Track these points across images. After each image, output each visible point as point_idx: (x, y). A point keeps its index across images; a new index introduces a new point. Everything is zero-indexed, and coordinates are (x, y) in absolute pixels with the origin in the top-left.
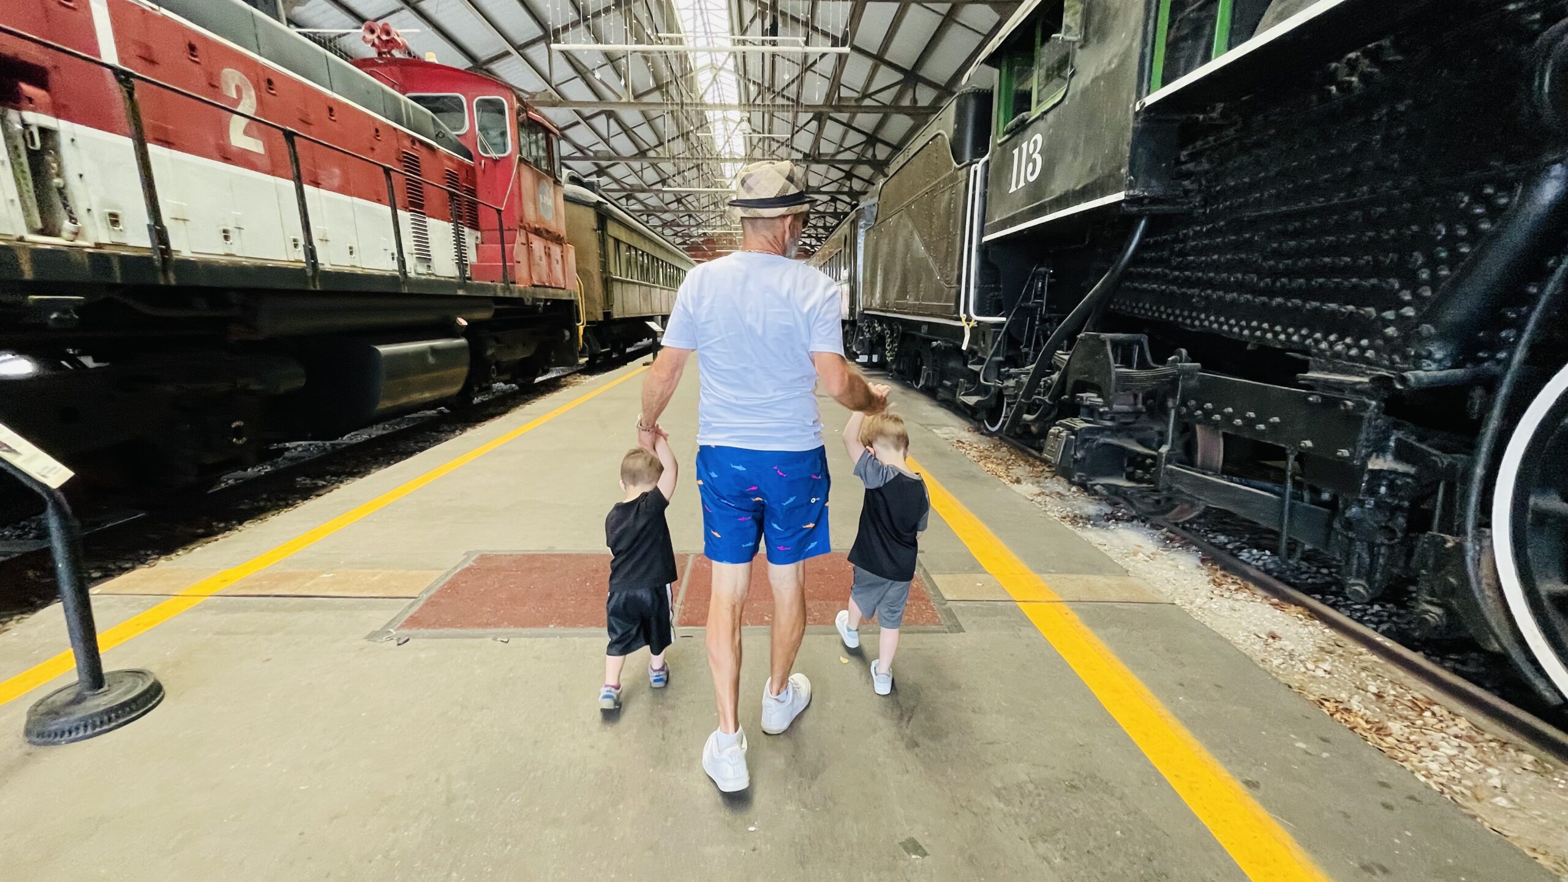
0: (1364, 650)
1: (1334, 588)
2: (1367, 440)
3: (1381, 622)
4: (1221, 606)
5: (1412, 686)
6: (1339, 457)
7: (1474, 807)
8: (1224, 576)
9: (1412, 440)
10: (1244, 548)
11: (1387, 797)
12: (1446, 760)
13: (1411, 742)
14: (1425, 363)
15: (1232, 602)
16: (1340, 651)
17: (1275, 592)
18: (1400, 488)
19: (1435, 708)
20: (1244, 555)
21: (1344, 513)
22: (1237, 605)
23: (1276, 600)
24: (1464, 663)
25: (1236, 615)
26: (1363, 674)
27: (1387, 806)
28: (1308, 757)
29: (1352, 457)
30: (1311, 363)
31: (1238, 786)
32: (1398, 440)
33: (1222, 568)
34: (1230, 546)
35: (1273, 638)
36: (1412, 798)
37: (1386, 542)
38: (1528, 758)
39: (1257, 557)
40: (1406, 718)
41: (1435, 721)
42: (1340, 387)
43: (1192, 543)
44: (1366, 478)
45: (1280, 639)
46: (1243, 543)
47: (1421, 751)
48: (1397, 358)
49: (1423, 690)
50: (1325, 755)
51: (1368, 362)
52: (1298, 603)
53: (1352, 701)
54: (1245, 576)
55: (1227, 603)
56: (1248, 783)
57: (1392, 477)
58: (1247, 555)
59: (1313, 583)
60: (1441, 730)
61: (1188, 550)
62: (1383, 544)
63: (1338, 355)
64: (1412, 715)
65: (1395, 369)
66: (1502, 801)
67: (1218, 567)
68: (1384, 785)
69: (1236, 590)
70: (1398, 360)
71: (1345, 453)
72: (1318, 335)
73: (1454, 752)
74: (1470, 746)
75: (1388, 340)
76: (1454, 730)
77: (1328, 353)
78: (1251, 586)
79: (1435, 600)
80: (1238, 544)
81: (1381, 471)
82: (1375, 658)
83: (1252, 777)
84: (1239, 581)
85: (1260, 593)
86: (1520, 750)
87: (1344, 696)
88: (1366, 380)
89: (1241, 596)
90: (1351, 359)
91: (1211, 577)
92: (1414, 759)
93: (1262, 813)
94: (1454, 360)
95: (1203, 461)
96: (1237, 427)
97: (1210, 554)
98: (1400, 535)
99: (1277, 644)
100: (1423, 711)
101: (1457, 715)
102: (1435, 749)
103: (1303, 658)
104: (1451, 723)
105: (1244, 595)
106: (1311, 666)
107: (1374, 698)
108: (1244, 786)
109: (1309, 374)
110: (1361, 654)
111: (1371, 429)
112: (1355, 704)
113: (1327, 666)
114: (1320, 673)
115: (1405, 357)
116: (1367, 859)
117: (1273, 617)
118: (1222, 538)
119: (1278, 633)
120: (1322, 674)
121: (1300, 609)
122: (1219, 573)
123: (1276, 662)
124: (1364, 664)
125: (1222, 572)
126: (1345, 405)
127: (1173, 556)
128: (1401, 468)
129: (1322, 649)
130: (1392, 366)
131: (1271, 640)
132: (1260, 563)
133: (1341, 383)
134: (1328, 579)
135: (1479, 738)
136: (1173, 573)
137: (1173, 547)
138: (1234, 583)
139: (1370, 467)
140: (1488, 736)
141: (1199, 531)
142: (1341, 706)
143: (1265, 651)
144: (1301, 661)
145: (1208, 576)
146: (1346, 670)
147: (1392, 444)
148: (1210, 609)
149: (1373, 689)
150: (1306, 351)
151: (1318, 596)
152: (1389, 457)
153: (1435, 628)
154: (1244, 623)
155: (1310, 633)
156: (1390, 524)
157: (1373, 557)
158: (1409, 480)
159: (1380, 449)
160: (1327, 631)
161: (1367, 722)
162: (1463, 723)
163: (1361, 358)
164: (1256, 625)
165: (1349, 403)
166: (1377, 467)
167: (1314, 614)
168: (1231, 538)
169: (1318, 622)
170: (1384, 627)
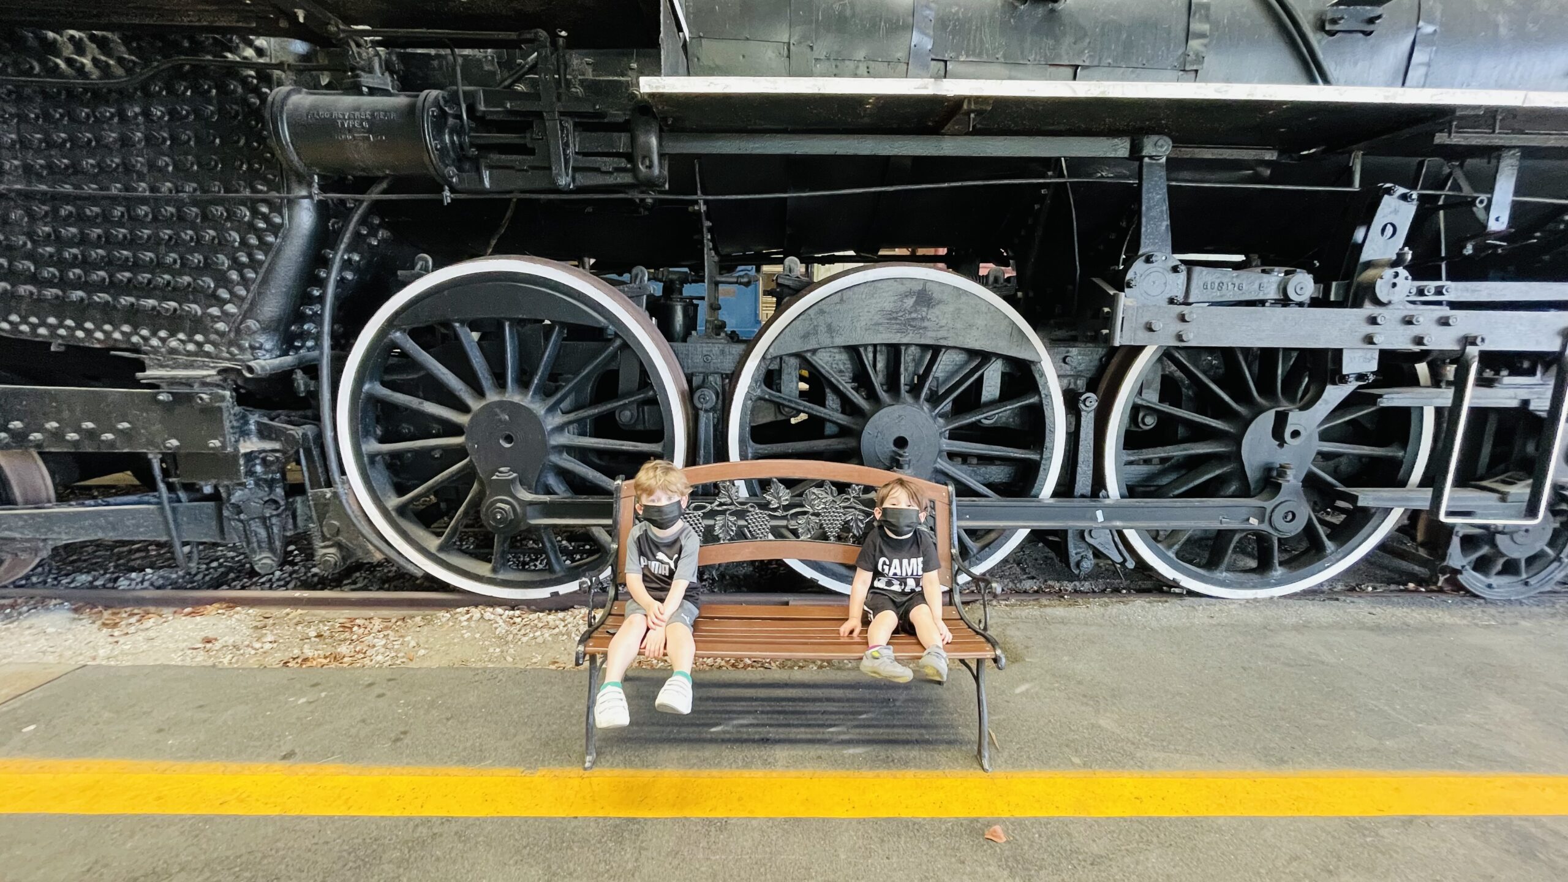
0: (288, 610)
1: (232, 575)
2: (233, 427)
3: (287, 583)
4: (134, 643)
5: (335, 616)
6: (212, 448)
7: (411, 665)
8: (114, 614)
9: (265, 420)
10: (118, 577)
11: (377, 690)
12: (383, 650)
13: (358, 653)
14: (260, 353)
15: (143, 634)
16: (271, 621)
17: (183, 603)
18: (272, 463)
19: (358, 621)
20: (123, 583)
21: (229, 499)
22: (151, 634)
23: (188, 610)
24: (354, 583)
25: (157, 643)
26: (299, 628)
27: (380, 696)
28: (313, 705)
29: (224, 447)
30: (147, 362)
31: (279, 765)
32: (258, 423)
33: (107, 607)
34: (98, 583)
35: (209, 642)
36: (390, 680)
37: (275, 513)
38: (418, 619)
39: (139, 580)
40: (345, 640)
41: (362, 630)
42: (188, 382)
43: (44, 599)
44: (242, 462)
45: (216, 639)
46: (113, 573)
47: (368, 653)
48: (235, 350)
49: (342, 615)
50: (323, 694)
51: (208, 355)
52: (211, 602)
53: (305, 651)
54: (140, 602)
55: (141, 636)
56: (284, 757)
57: (263, 455)
58: (127, 582)
59: (211, 579)
60: (370, 633)
61: (47, 609)
62: (272, 516)
63: (173, 351)
64: (347, 635)
65: (236, 360)
66: (422, 652)
67: (100, 608)
68: (370, 685)
69: (138, 621)
70: (236, 352)
71: (215, 443)
72: (145, 332)
73: (384, 642)
74: (389, 632)
75: (222, 334)
76: (377, 628)
77: (163, 350)
78: (152, 609)
79: (327, 543)
80: (108, 576)
81: (252, 452)
82: (299, 611)
83: (285, 750)
84: (136, 611)
85: (167, 612)
86: (412, 617)
87: (296, 652)
88: (213, 372)
89: (150, 622)
90: (189, 354)
91: (99, 623)
92: (367, 661)
93: (310, 768)
94: (280, 349)
95: (24, 494)
96: (75, 443)
97: (81, 599)
98: (282, 503)
99: (218, 645)
100: (351, 628)
101: (370, 619)
102: (374, 646)
103: (246, 643)
104: (371, 626)
105: (152, 620)
106: (257, 645)
107: (317, 640)
108: (283, 762)
109: (148, 373)
110: (288, 614)
111: (232, 417)
112: (308, 652)
113: (270, 638)
114: (268, 646)
115: (241, 349)
116: (393, 735)
117: (197, 624)
118: (84, 578)
119: (211, 635)
120: (270, 646)
121: (217, 605)
122: (107, 614)
123: (226, 661)
124: (295, 621)
125: (110, 611)
126: (201, 399)
127: (26, 623)
128: (268, 445)
129: (256, 627)
130: (233, 358)
131: (209, 646)
132: (146, 584)
133: (189, 378)
134: (222, 570)
135: (390, 624)
136: (43, 640)
137: (20, 614)
138: (132, 615)
139: (242, 451)
140: (394, 620)
141: (45, 582)
142: (300, 660)
143: (210, 657)
144: (248, 646)
145: (94, 622)
146: (286, 631)
147: (253, 427)
148: (123, 653)
149: (313, 634)
150: (136, 349)
151: (225, 587)
152: (255, 439)
153: (335, 564)
154: (171, 646)
155: (238, 620)
156: (272, 497)
157: (268, 528)
158: (278, 455)
159: (244, 433)
160: (251, 611)
161: (326, 657)
162: (377, 622)
163: (200, 352)
164: (185, 641)
165: (204, 396)
166: (248, 450)
167: (233, 603)
168: (93, 573)
169: (239, 609)
170: (291, 585)
